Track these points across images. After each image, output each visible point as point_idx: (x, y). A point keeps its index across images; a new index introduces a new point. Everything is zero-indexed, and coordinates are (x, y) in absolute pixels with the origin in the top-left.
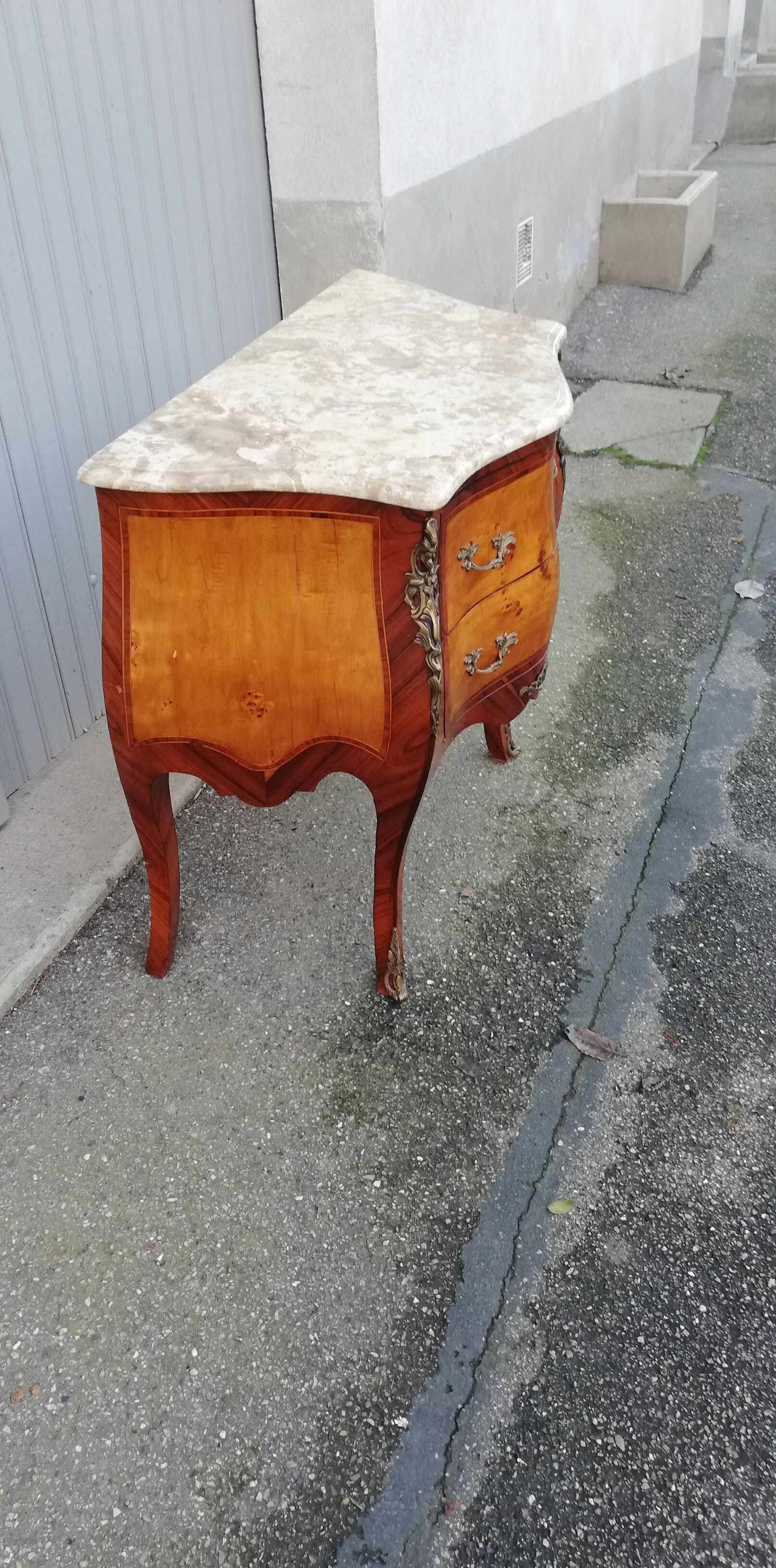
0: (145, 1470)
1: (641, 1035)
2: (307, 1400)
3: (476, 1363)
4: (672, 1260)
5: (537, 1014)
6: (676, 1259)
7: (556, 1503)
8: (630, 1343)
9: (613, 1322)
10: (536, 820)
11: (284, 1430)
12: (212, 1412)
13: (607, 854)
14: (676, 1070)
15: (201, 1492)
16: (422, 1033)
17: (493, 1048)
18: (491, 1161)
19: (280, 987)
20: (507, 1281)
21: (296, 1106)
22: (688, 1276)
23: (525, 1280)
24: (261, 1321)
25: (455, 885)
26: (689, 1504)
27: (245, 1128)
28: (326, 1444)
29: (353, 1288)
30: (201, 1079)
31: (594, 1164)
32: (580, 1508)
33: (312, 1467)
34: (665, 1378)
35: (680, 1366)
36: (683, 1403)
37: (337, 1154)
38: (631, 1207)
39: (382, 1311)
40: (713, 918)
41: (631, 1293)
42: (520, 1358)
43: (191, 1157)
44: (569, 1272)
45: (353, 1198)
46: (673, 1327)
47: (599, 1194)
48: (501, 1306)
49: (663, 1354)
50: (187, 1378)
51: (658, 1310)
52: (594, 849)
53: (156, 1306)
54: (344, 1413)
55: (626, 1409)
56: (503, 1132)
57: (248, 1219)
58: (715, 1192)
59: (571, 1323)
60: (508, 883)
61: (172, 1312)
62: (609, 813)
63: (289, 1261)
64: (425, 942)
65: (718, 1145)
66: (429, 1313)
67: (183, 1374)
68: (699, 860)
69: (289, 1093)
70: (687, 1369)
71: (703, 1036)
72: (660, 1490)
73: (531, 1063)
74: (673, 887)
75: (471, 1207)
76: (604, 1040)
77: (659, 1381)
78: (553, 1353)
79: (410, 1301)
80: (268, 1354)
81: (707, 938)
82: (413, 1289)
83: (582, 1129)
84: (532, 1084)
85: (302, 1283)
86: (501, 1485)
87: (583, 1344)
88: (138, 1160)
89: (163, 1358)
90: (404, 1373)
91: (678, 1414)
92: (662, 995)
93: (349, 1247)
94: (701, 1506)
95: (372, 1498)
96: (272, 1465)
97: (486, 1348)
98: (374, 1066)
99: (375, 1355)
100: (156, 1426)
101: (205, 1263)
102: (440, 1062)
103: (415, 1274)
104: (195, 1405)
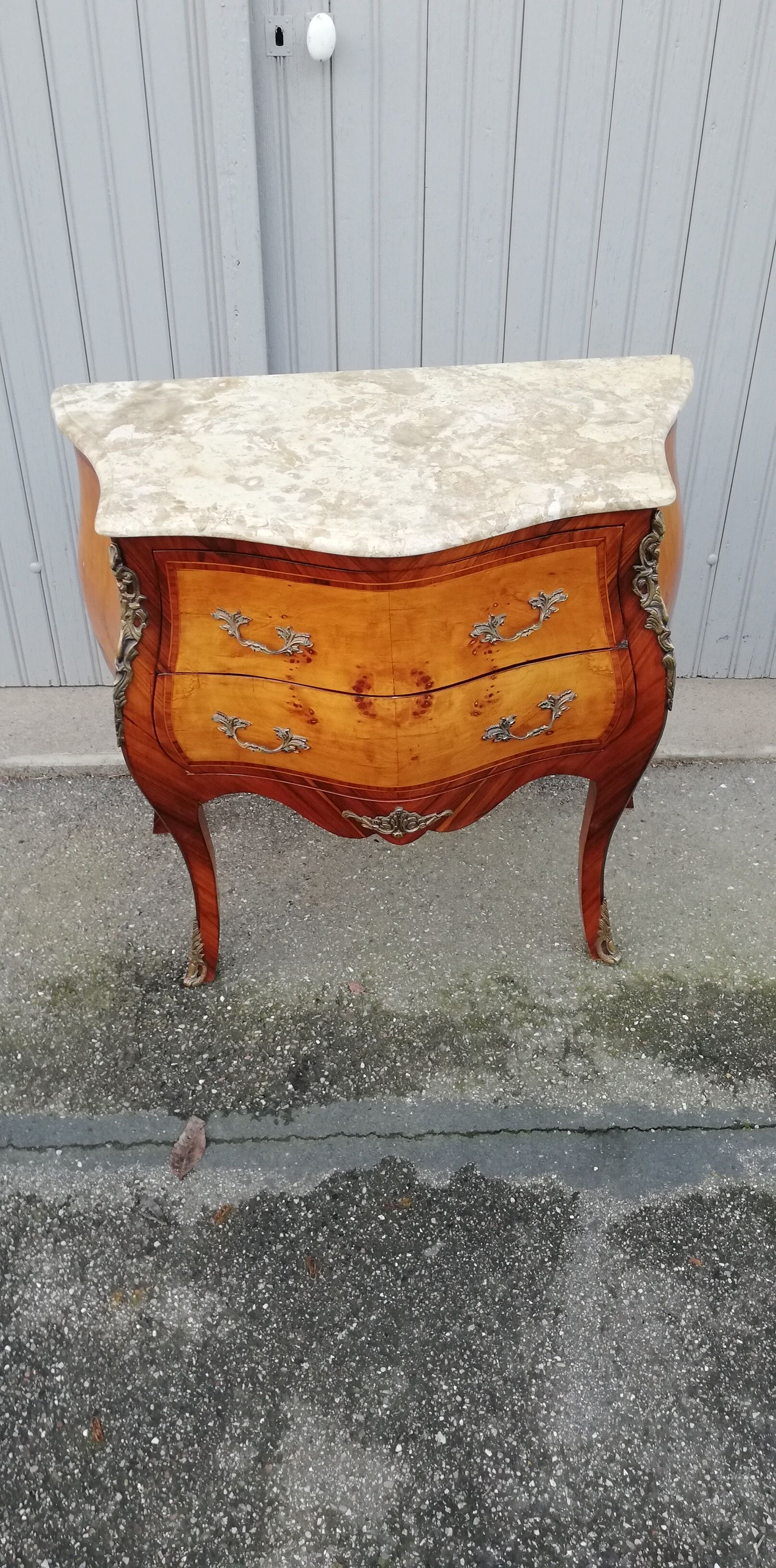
1: (216, 1187)
5: (215, 1091)
10: (507, 1012)
13: (490, 1091)
14: (177, 1228)
16: (157, 1012)
17: (157, 1069)
21: (51, 960)
25: (364, 976)
30: (60, 895)
40: (434, 1221)
52: (491, 1077)
56: (62, 1106)
60: (390, 1017)
62: (567, 1075)
69: (62, 950)
71: (236, 1245)
73: (149, 1104)
74: (470, 1169)
76: (198, 1155)
81: (396, 1221)
84: (123, 1112)
92: (284, 1193)
98: (108, 993)
102: (127, 1036)
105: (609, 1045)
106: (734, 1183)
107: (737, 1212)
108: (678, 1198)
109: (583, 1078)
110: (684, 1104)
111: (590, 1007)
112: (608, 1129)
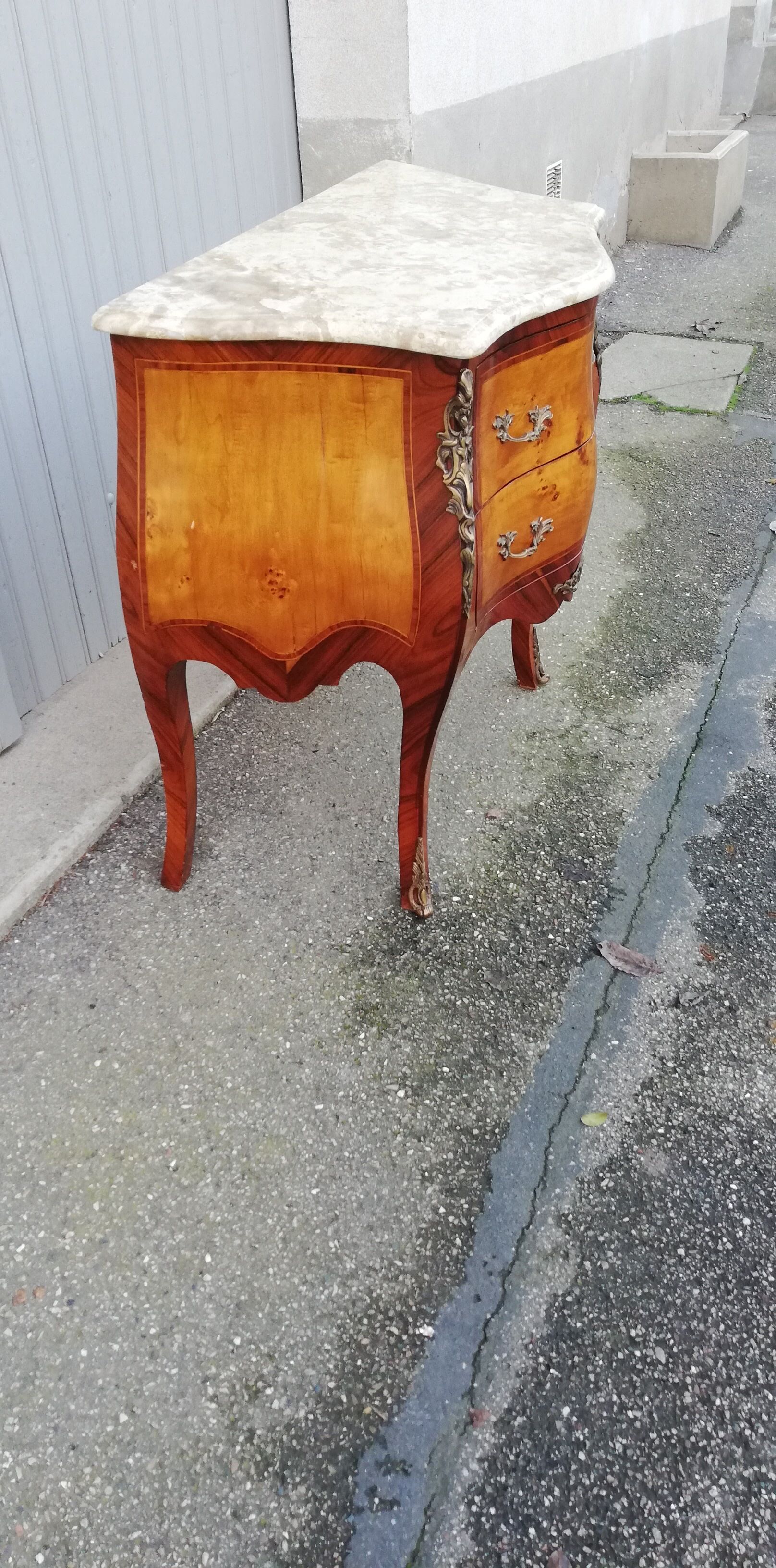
0: (154, 1375)
1: (678, 952)
2: (326, 1307)
3: (506, 1274)
4: (713, 1172)
5: (567, 930)
6: (718, 1172)
7: (592, 1416)
8: (669, 1255)
9: (652, 1234)
10: (566, 745)
11: (302, 1337)
12: (226, 1318)
13: (640, 777)
14: (715, 986)
15: (214, 1398)
16: (447, 947)
17: (521, 963)
18: (521, 1073)
19: (300, 902)
20: (538, 1191)
21: (316, 1017)
22: (730, 1188)
23: (558, 1191)
24: (278, 1228)
25: (481, 806)
26: (735, 1419)
27: (262, 1037)
28: (347, 1352)
29: (375, 1196)
30: (217, 989)
31: (629, 1077)
32: (618, 1421)
33: (332, 1375)
34: (708, 1290)
35: (723, 1278)
36: (727, 1316)
37: (359, 1064)
38: (668, 1119)
39: (406, 1219)
40: (752, 840)
41: (670, 1205)
42: (553, 1269)
43: (206, 1065)
44: (603, 1184)
45: (376, 1108)
46: (715, 1239)
47: (635, 1107)
48: (532, 1216)
49: (705, 1266)
50: (200, 1283)
51: (699, 1222)
53: (169, 1211)
54: (365, 1321)
55: (666, 1321)
56: (533, 1045)
57: (265, 1126)
58: (758, 1106)
59: (607, 1234)
60: (537, 805)
61: (185, 1217)
62: (641, 738)
63: (308, 1169)
64: (451, 861)
65: (760, 1061)
66: (456, 1222)
67: (195, 1280)
69: (308, 1004)
70: (730, 1282)
71: (741, 954)
72: (704, 1404)
73: (562, 978)
75: (500, 1118)
76: (639, 956)
77: (701, 1293)
78: (587, 1264)
79: (435, 1210)
80: (286, 1261)
81: (746, 859)
82: (438, 1198)
83: (616, 1042)
84: (563, 999)
85: (322, 1191)
86: (533, 1396)
87: (620, 1255)
88: (151, 1067)
89: (175, 1263)
90: (430, 1282)
91: (722, 1327)
92: (699, 913)
93: (371, 1156)
94: (749, 1421)
95: (395, 1408)
96: (290, 1372)
97: (516, 1258)
98: (397, 978)
99: (399, 1263)
100: (166, 1332)
101: (221, 1169)
102: (467, 976)
103: (441, 1183)
104: (208, 1311)
105: (622, 711)
106: (762, 704)
109: (647, 732)
110: (690, 699)
111: (581, 707)
112: (698, 737)
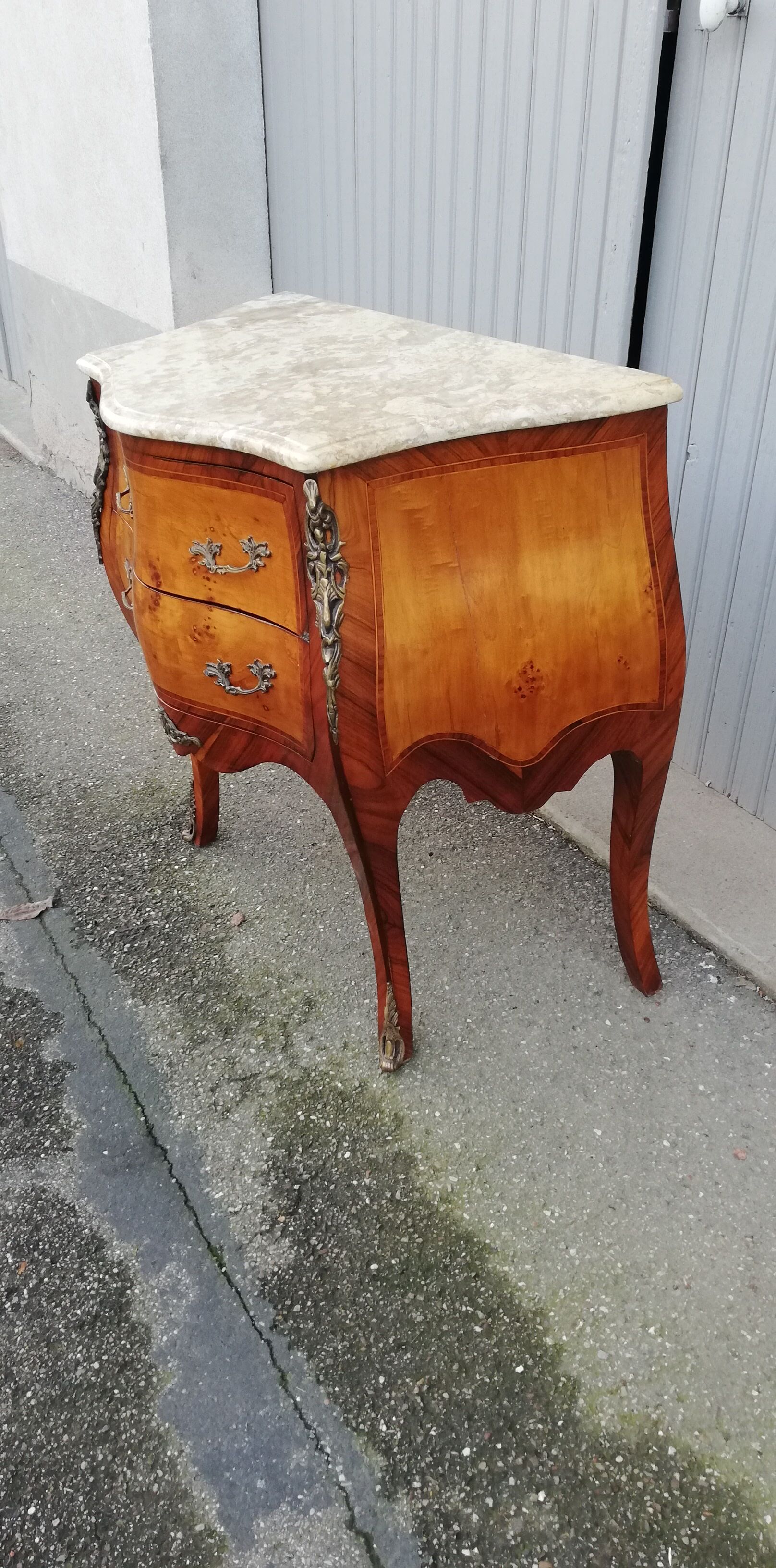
52: (181, 1038)
62: (213, 1090)
68: (68, 1118)
74: (71, 1067)
76: (21, 916)
105: (270, 1107)
106: (133, 1270)
107: (96, 1285)
108: (95, 1229)
109: (215, 1104)
110: (221, 1194)
111: (313, 1074)
112: (160, 1146)
